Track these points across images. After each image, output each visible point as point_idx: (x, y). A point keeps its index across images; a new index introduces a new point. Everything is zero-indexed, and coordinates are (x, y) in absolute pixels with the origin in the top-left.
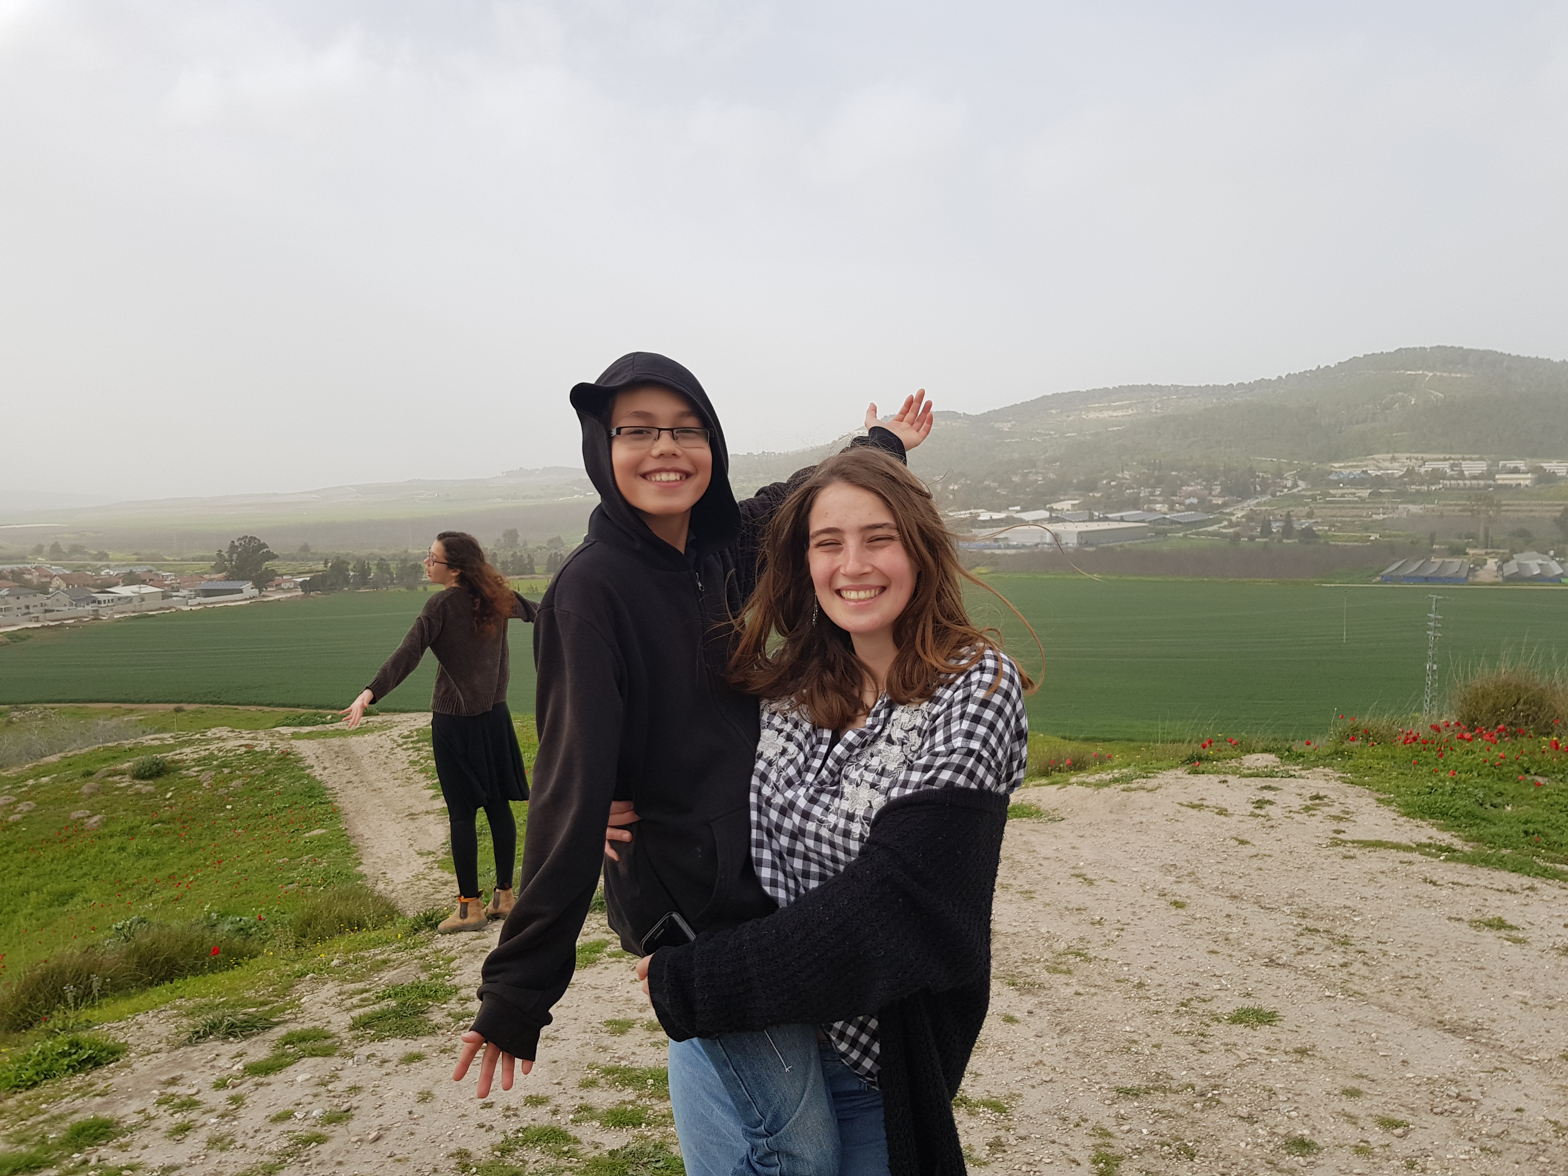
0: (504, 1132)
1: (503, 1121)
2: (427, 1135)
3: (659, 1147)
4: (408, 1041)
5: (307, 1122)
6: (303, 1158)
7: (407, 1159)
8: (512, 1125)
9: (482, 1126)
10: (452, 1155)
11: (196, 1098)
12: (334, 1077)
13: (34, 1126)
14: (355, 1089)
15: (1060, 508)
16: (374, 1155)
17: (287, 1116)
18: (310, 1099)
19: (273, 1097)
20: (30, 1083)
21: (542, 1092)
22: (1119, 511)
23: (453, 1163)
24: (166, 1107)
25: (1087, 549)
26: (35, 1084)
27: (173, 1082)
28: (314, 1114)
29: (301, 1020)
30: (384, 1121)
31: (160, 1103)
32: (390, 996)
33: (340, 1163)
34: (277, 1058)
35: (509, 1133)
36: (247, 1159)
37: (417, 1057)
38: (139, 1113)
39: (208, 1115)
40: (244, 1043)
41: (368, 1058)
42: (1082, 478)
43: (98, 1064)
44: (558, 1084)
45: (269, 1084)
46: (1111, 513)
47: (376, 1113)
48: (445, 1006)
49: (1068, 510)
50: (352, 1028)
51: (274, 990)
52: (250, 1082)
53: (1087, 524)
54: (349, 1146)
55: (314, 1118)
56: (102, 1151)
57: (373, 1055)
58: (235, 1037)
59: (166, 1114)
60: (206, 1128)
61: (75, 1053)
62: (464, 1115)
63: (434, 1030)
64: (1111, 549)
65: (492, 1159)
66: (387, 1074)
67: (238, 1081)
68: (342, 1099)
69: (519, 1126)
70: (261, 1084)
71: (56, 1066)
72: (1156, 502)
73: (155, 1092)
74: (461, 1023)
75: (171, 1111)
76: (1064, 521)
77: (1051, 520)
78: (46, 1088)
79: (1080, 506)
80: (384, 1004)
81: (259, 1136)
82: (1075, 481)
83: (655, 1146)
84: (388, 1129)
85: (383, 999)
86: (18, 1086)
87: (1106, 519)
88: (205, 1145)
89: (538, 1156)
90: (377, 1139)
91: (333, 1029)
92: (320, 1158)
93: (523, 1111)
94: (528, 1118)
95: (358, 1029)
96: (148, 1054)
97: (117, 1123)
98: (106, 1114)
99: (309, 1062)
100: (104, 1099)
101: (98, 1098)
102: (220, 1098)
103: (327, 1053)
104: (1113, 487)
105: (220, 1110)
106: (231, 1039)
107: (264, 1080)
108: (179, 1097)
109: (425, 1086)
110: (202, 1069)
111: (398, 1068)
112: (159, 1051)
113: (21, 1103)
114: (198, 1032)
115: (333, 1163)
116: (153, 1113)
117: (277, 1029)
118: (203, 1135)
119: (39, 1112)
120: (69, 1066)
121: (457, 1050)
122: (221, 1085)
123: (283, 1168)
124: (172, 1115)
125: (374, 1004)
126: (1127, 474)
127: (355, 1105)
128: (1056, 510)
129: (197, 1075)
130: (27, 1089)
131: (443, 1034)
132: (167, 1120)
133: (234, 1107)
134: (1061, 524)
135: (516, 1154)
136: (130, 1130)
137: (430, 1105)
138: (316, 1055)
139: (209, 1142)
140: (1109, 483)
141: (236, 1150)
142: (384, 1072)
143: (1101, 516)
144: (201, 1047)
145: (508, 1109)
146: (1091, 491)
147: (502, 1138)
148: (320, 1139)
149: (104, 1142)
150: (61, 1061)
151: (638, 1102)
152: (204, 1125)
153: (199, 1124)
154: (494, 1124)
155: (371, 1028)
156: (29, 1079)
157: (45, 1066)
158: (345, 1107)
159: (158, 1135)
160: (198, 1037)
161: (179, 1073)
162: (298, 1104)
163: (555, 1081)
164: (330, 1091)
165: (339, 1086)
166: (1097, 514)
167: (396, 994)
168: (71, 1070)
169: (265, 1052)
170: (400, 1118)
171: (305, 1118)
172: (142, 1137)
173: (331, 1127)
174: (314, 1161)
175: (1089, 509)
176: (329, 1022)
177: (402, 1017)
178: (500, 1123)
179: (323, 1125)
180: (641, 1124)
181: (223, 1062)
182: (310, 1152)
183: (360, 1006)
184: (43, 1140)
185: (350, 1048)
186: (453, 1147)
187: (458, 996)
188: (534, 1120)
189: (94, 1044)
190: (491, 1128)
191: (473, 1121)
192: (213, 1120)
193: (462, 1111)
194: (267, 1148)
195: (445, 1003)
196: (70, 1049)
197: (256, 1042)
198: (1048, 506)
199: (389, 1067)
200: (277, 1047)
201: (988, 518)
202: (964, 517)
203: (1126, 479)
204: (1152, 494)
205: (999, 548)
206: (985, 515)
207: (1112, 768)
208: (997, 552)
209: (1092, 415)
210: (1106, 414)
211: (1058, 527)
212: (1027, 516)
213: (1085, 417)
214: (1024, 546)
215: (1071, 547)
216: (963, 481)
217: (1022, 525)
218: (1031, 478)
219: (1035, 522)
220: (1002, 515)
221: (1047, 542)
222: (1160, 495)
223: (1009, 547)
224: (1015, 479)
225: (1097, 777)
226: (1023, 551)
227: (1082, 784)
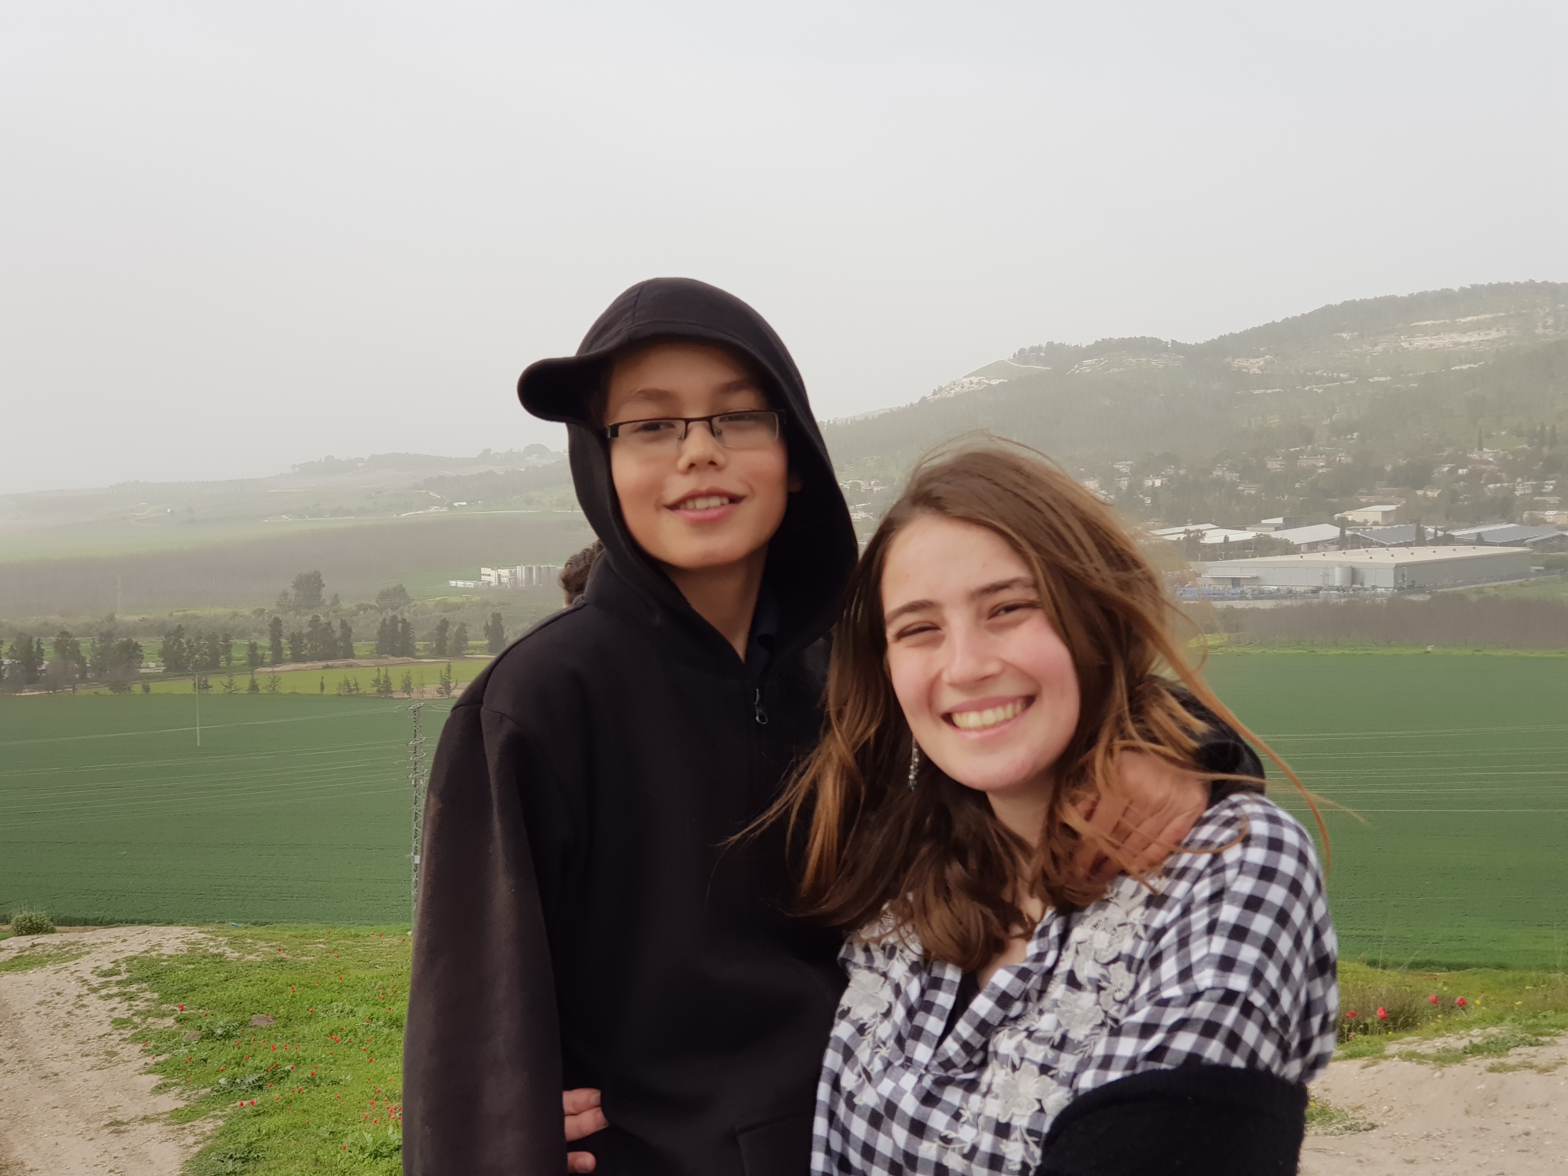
15: (1359, 519)
22: (1473, 525)
25: (1414, 598)
42: (1402, 462)
46: (1460, 528)
49: (1376, 523)
53: (1413, 549)
64: (1461, 597)
72: (1545, 506)
76: (1369, 544)
77: (1342, 543)
79: (1402, 516)
82: (1388, 468)
87: (1448, 540)
104: (1462, 478)
126: (1488, 454)
128: (1354, 523)
134: (1362, 550)
140: (1453, 471)
143: (1440, 533)
146: (1420, 488)
166: (1431, 530)
175: (1417, 522)
198: (1337, 516)
201: (1220, 540)
202: (1174, 538)
203: (1487, 463)
204: (1538, 490)
205: (1243, 596)
206: (1214, 536)
207: (1468, 1025)
208: (1239, 605)
209: (1421, 342)
210: (1445, 341)
211: (1357, 557)
212: (1298, 535)
213: (1405, 345)
214: (1290, 594)
215: (1382, 595)
216: (1171, 471)
217: (1286, 554)
218: (1304, 462)
219: (1313, 547)
220: (1248, 535)
221: (1337, 584)
222: (1552, 493)
223: (1261, 595)
224: (1274, 465)
225: (1439, 1043)
226: (1287, 602)
227: (1410, 1056)
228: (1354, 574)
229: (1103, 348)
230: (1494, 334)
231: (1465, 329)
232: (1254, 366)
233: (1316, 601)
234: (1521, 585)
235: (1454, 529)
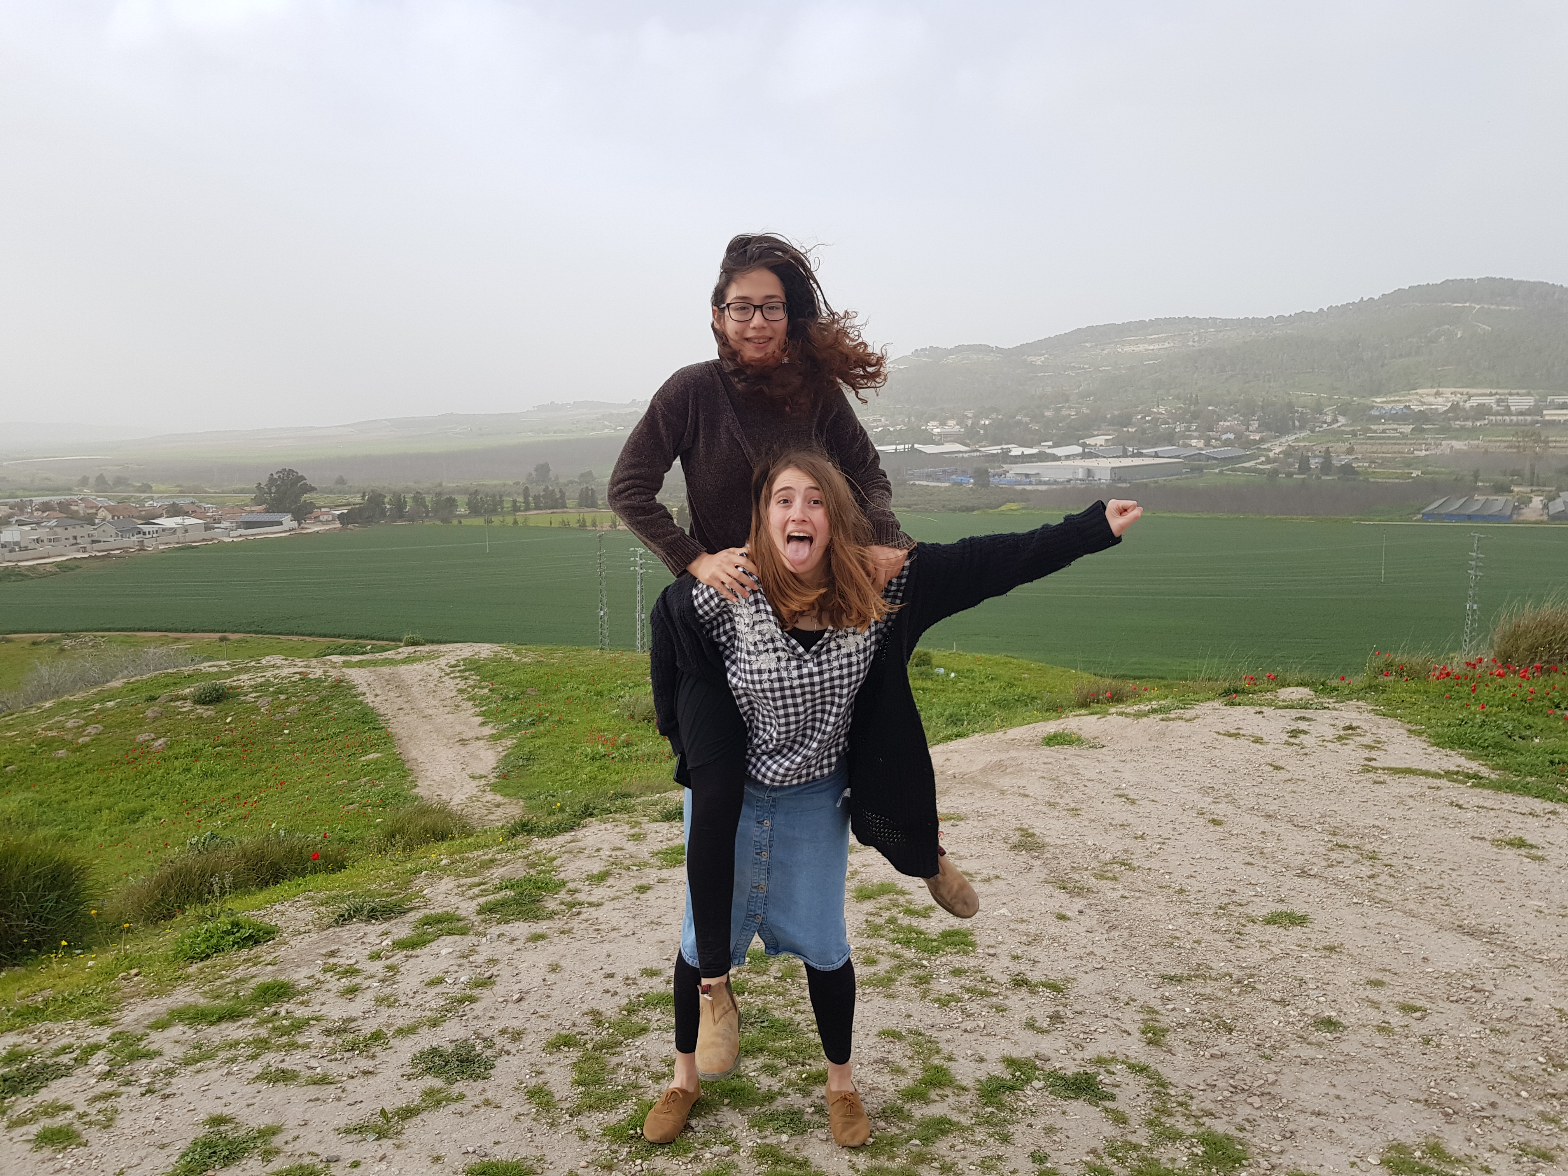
0: (629, 996)
1: (624, 988)
2: (561, 998)
3: (763, 1011)
4: (530, 924)
5: (456, 987)
6: (460, 1013)
7: (549, 1016)
8: (634, 991)
9: (607, 992)
10: (587, 1014)
11: (356, 967)
12: (473, 951)
13: (221, 986)
14: (493, 961)
15: (1093, 443)
16: (520, 1013)
17: (440, 981)
18: (455, 968)
19: (423, 966)
20: (203, 955)
21: (655, 966)
22: (1153, 447)
23: (588, 1019)
24: (332, 973)
25: (1119, 485)
26: (208, 956)
27: (332, 954)
28: (462, 980)
29: (432, 907)
30: (524, 986)
31: (325, 971)
32: (507, 887)
33: (492, 1018)
34: (419, 935)
35: (632, 997)
36: (412, 1014)
37: (542, 937)
38: (309, 978)
39: (370, 980)
40: (385, 925)
41: (499, 936)
42: (1116, 413)
43: (257, 942)
44: (667, 959)
45: (418, 956)
46: (1146, 448)
47: (514, 980)
48: (556, 896)
49: (1101, 446)
50: (479, 913)
51: (396, 884)
52: (400, 955)
53: (1120, 459)
54: (497, 1005)
55: (463, 983)
56: (286, 1006)
57: (503, 934)
58: (377, 919)
59: (333, 979)
60: (371, 990)
61: (238, 931)
62: (590, 983)
63: (551, 915)
64: (1146, 485)
65: (621, 1017)
66: (518, 950)
67: (390, 954)
68: (483, 969)
69: (639, 992)
70: (411, 956)
71: (223, 942)
72: (1191, 437)
73: (319, 962)
74: (574, 910)
75: (337, 977)
76: (1097, 456)
77: (1084, 456)
78: (218, 960)
79: (1113, 442)
80: (503, 893)
81: (418, 997)
82: (1109, 416)
83: (759, 1010)
84: (527, 993)
85: (501, 890)
86: (193, 958)
87: (1140, 455)
88: (373, 1003)
89: (659, 1016)
90: (520, 1000)
91: (462, 913)
92: (474, 1013)
93: (640, 981)
94: (646, 986)
95: (485, 913)
96: (300, 934)
97: (293, 985)
98: (282, 978)
99: (450, 939)
100: (276, 968)
101: (269, 967)
102: (378, 967)
103: (463, 932)
104: (1148, 422)
105: (380, 976)
106: (373, 921)
107: (414, 953)
108: (341, 966)
109: (553, 959)
110: (354, 945)
111: (526, 945)
112: (309, 931)
113: (201, 971)
114: (343, 916)
115: (487, 1018)
116: (322, 979)
117: (411, 914)
118: (370, 995)
119: (222, 977)
120: (234, 943)
121: (574, 931)
122: (375, 956)
123: (445, 1021)
124: (338, 980)
125: (493, 893)
126: (1162, 409)
127: (495, 973)
128: (1090, 445)
129: (351, 949)
130: (202, 960)
131: (559, 919)
132: (336, 984)
133: (391, 974)
134: (1094, 459)
135: (640, 1013)
136: (306, 990)
137: (560, 975)
138: (454, 934)
139: (377, 1000)
140: (1143, 418)
141: (400, 1008)
142: (515, 948)
143: (1135, 451)
144: (348, 927)
145: (627, 979)
146: (1125, 426)
147: (626, 1001)
148: (472, 1000)
149: (286, 999)
150: (227, 938)
151: (739, 975)
152: (369, 987)
153: (364, 987)
154: (618, 990)
155: (496, 912)
156: (202, 952)
157: (214, 941)
158: (487, 975)
159: (330, 994)
160: (343, 919)
161: (336, 947)
162: (447, 972)
163: (665, 957)
164: (472, 963)
165: (479, 959)
166: (1131, 449)
167: (512, 886)
168: (236, 946)
169: (407, 931)
170: (535, 984)
171: (455, 983)
172: (318, 997)
173: (478, 990)
174: (470, 1016)
175: (1123, 445)
176: (458, 908)
177: (521, 905)
178: (622, 990)
179: (471, 989)
180: (744, 993)
181: (372, 939)
182: (467, 1009)
183: (482, 896)
184: (237, 996)
185: (481, 928)
186: (585, 1007)
187: (567, 888)
188: (651, 988)
189: (252, 925)
190: (616, 993)
191: (599, 988)
192: (375, 984)
193: (588, 980)
194: (427, 1005)
195: (556, 894)
196: (232, 928)
197: (397, 924)
198: (1081, 441)
199: (518, 944)
200: (416, 927)
201: (1020, 453)
202: (995, 452)
203: (1162, 414)
204: (1188, 429)
205: (1030, 483)
206: (1016, 451)
207: (1150, 700)
208: (1029, 488)
209: (1128, 349)
210: (1141, 347)
211: (1091, 463)
212: (1059, 451)
213: (1120, 350)
214: (1056, 482)
215: (1103, 483)
216: (994, 416)
217: (1054, 460)
218: (1064, 412)
219: (1068, 457)
220: (1034, 451)
221: (1080, 476)
222: (1195, 430)
223: (1040, 483)
224: (1048, 414)
225: (1136, 708)
226: (1055, 487)
227: (1121, 714)
228: (1089, 472)
229: (959, 349)
230: (1167, 345)
231: (1152, 342)
232: (1039, 361)
233: (1069, 486)
234: (1178, 479)
235: (1143, 449)
